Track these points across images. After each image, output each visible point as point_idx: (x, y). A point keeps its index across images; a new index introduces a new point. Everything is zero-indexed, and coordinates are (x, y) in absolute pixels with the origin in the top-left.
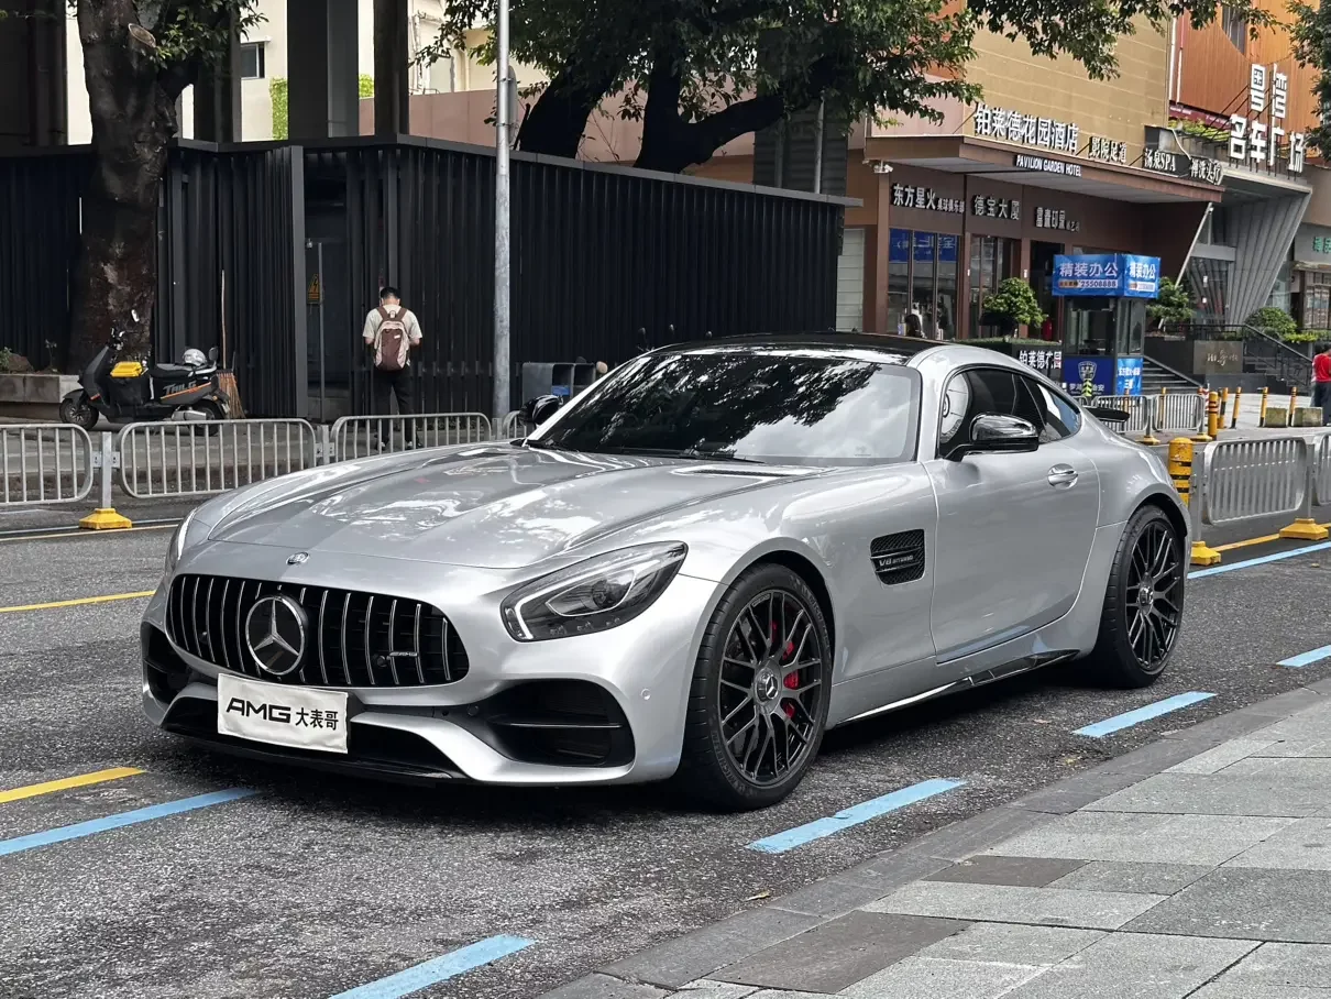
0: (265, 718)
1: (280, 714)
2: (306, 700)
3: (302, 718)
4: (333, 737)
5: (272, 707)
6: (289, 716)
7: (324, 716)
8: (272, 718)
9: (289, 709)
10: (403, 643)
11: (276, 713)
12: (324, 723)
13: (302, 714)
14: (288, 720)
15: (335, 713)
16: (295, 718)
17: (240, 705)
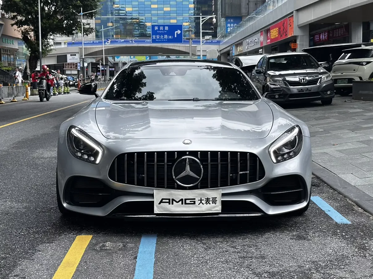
0: (182, 204)
1: (190, 201)
2: (203, 194)
3: (201, 202)
4: (214, 207)
5: (186, 200)
6: (195, 202)
7: (211, 199)
8: (186, 203)
9: (195, 199)
10: (244, 168)
11: (188, 201)
12: (211, 202)
13: (201, 200)
14: (194, 203)
15: (216, 198)
16: (197, 202)
17: (168, 201)
